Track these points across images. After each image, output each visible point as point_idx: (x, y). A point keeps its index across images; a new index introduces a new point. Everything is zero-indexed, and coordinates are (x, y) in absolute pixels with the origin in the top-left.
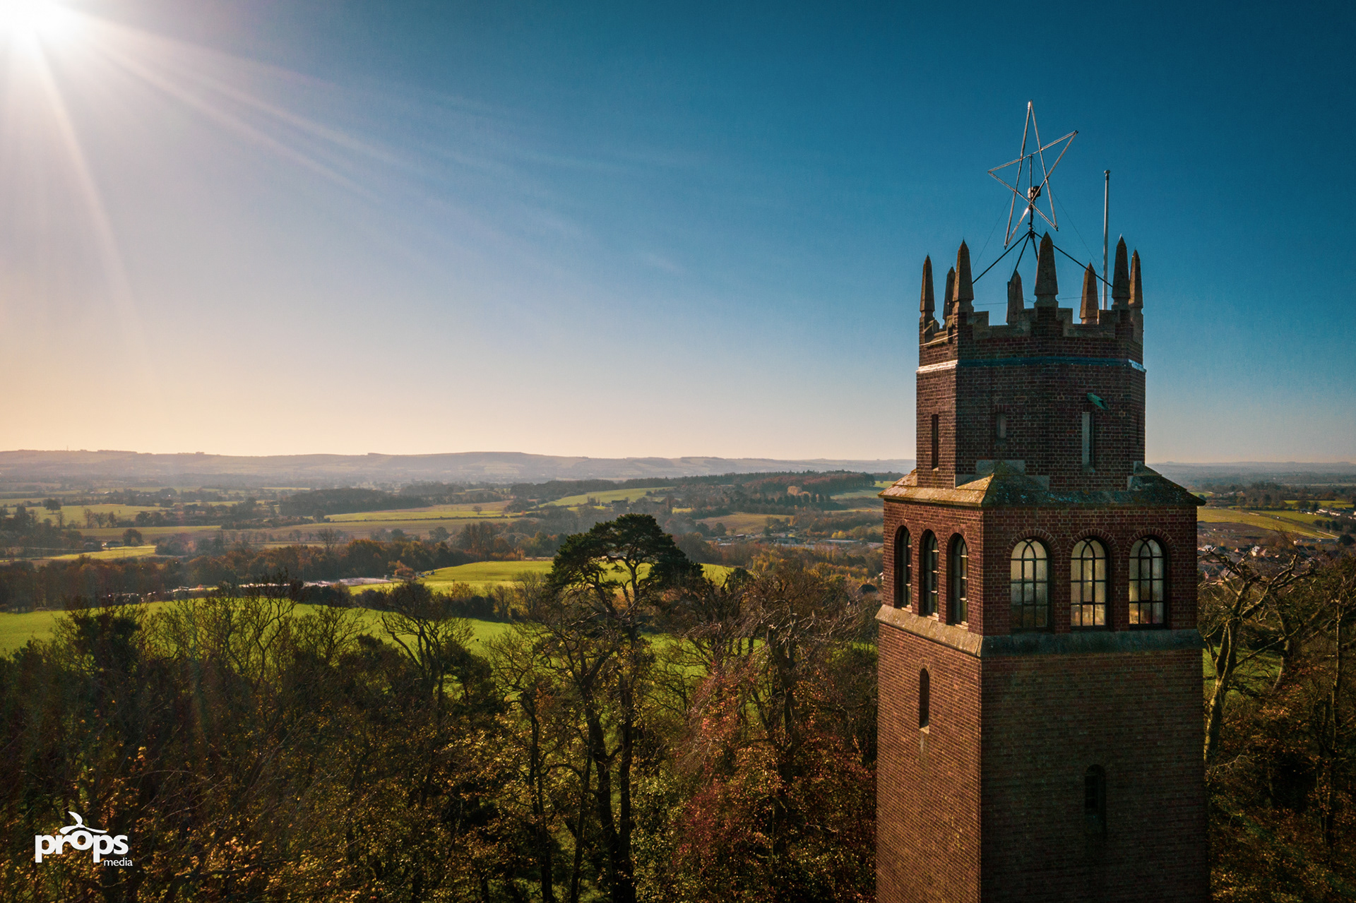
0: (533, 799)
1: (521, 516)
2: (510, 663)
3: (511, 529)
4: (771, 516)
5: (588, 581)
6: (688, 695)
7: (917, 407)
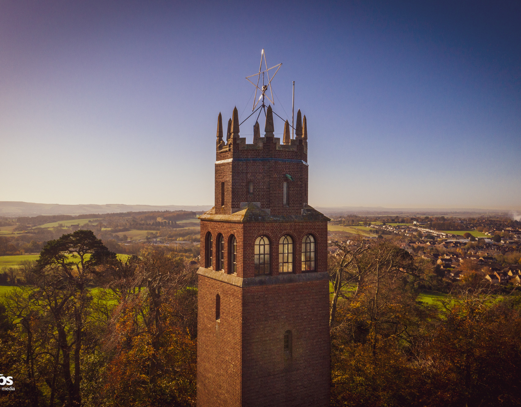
0: (28, 371)
1: (22, 233)
2: (16, 304)
3: (17, 240)
4: (149, 231)
5: (59, 263)
6: (109, 314)
7: (215, 179)
